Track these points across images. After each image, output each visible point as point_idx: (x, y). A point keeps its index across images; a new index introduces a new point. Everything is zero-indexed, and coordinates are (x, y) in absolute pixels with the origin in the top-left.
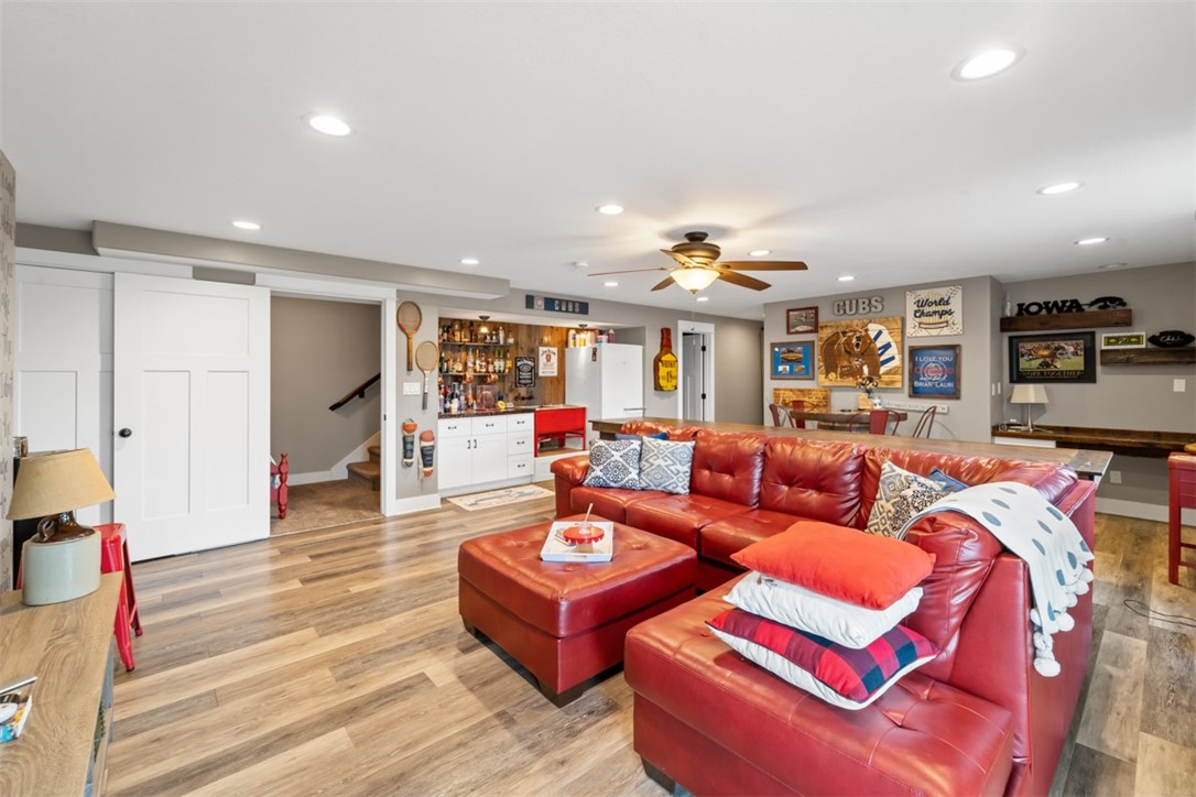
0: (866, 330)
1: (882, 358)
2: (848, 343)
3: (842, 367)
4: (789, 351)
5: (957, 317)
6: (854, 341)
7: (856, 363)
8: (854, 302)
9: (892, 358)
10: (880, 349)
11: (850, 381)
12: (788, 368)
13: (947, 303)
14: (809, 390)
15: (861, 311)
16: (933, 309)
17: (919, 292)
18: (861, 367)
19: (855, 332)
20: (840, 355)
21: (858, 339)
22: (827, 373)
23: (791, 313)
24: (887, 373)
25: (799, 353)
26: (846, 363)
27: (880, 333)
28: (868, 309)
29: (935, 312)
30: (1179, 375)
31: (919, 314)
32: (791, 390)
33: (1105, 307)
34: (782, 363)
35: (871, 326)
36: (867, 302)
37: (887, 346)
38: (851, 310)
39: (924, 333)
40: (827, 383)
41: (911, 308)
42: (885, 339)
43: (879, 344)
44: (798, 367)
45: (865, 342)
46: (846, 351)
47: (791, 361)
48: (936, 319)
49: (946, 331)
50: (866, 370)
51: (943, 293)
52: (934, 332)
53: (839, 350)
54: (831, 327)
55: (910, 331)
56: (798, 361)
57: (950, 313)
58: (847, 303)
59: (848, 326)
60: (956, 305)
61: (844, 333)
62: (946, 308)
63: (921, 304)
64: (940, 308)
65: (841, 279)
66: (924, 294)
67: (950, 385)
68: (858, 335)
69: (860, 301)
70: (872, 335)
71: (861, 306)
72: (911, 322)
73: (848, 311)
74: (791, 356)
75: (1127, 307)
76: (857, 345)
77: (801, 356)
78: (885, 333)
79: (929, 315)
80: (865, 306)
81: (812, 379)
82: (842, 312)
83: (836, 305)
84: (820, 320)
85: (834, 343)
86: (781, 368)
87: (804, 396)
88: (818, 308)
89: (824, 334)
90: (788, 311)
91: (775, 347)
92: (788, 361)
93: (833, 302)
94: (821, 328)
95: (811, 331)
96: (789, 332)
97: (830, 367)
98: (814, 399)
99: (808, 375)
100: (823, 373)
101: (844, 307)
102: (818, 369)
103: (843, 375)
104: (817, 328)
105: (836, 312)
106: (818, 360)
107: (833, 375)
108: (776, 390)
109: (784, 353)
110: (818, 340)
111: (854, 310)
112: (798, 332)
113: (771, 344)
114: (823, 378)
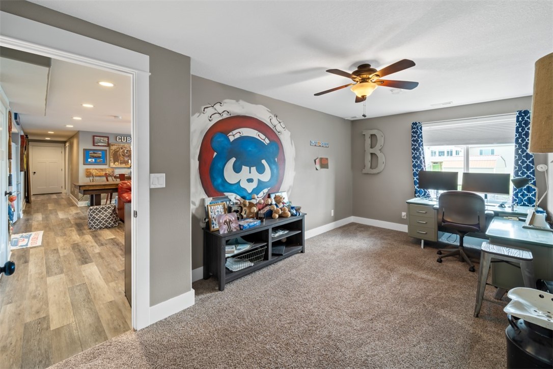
2: (123, 151)
3: (120, 160)
4: (94, 153)
6: (126, 151)
7: (126, 159)
8: (125, 138)
11: (124, 165)
12: (94, 160)
14: (105, 169)
15: (128, 141)
18: (128, 160)
19: (126, 148)
20: (120, 155)
21: (127, 151)
22: (114, 163)
23: (95, 137)
25: (99, 154)
26: (122, 159)
32: (96, 169)
34: (90, 158)
40: (114, 166)
44: (98, 160)
45: (129, 152)
47: (95, 157)
50: (130, 161)
53: (120, 154)
54: (117, 145)
56: (99, 157)
58: (123, 137)
59: (123, 146)
61: (122, 148)
69: (128, 138)
71: (128, 140)
73: (123, 140)
74: (95, 155)
76: (127, 153)
77: (101, 155)
81: (106, 165)
82: (120, 140)
83: (118, 137)
84: (110, 142)
85: (118, 151)
86: (89, 160)
87: (103, 171)
88: (108, 137)
89: (113, 148)
90: (94, 136)
91: (85, 150)
92: (93, 157)
93: (116, 136)
94: (112, 145)
95: (106, 146)
96: (94, 145)
97: (116, 160)
98: (107, 172)
99: (104, 163)
100: (112, 162)
101: (121, 139)
102: (110, 161)
103: (121, 163)
104: (109, 145)
105: (118, 140)
106: (110, 157)
107: (116, 163)
108: (87, 169)
109: (91, 154)
110: (110, 150)
111: (125, 141)
112: (99, 146)
113: (84, 149)
114: (112, 164)
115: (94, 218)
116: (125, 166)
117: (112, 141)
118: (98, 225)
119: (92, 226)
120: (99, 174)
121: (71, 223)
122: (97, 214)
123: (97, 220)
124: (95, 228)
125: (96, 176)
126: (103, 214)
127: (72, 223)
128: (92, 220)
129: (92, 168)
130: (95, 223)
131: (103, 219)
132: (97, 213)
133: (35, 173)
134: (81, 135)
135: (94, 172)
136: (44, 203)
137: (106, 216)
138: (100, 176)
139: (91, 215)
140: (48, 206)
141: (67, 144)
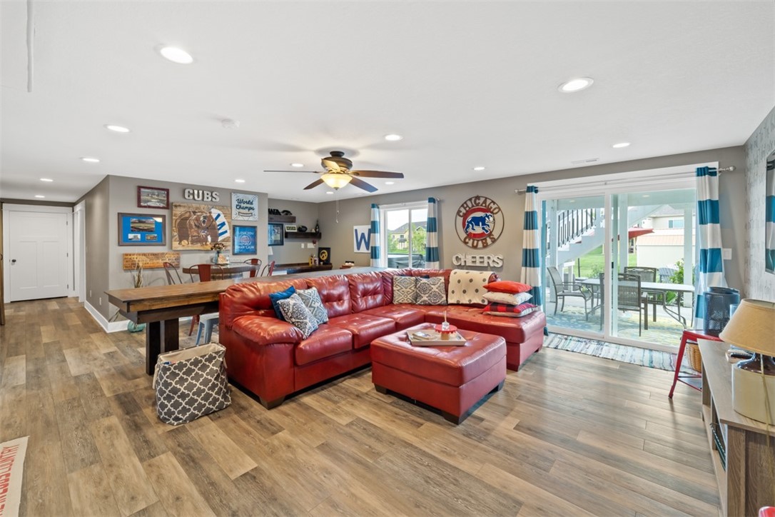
0: (210, 213)
1: (220, 232)
2: (197, 219)
3: (192, 236)
4: (140, 222)
5: (256, 212)
6: (202, 219)
7: (203, 234)
8: (201, 192)
9: (226, 232)
10: (219, 225)
11: (198, 246)
12: (139, 236)
13: (252, 203)
14: (163, 254)
15: (205, 199)
16: (245, 206)
17: (238, 195)
18: (206, 236)
19: (202, 212)
20: (191, 227)
21: (205, 217)
22: (180, 241)
23: (142, 190)
24: (223, 240)
25: (150, 224)
26: (195, 234)
27: (219, 215)
28: (210, 199)
29: (246, 207)
30: (303, 242)
31: (239, 207)
32: (144, 255)
33: (287, 214)
34: (133, 231)
35: (213, 210)
36: (210, 194)
37: (223, 224)
38: (198, 197)
39: (241, 218)
40: (180, 248)
41: (235, 203)
42: (221, 219)
43: (218, 222)
44: (149, 236)
45: (209, 220)
46: (195, 225)
47: (142, 230)
48: (246, 211)
49: (251, 219)
50: (209, 238)
51: (250, 198)
52: (246, 218)
53: (190, 225)
54: (184, 207)
55: (234, 216)
56: (150, 231)
57: (253, 209)
58: (196, 192)
59: (197, 208)
60: (255, 205)
61: (194, 213)
62: (252, 206)
63: (240, 201)
64: (249, 206)
65: (237, 181)
66: (241, 196)
67: (253, 247)
68: (205, 215)
69: (205, 192)
70: (214, 216)
71: (206, 196)
72: (235, 211)
73: (196, 197)
74: (142, 226)
75: (293, 215)
76: (204, 222)
77: (153, 227)
78: (222, 216)
79: (243, 208)
80: (208, 196)
81: (165, 245)
82: (191, 197)
83: (187, 191)
84: (171, 200)
85: (186, 219)
86: (131, 236)
87: (158, 258)
88: (168, 190)
89: (178, 211)
90: (139, 188)
91: (122, 216)
92: (139, 230)
93: (183, 188)
94: (176, 206)
95: (163, 208)
96: (139, 206)
97: (183, 236)
98: (167, 261)
99: (160, 241)
100: (175, 241)
101: (193, 194)
102: (172, 237)
103: (193, 242)
104: (168, 206)
105: (186, 196)
106: (172, 231)
107: (185, 242)
108: (127, 255)
109: (135, 223)
110: (171, 215)
111: (201, 198)
112: (149, 207)
113: (119, 214)
114: (176, 244)
115: (175, 391)
116: (202, 248)
117: (175, 197)
118: (184, 411)
119: (170, 413)
120: (150, 264)
121: (103, 395)
122: (182, 381)
123: (183, 396)
124: (177, 419)
125: (145, 269)
126: (197, 377)
127: (108, 394)
128: (169, 398)
129: (136, 252)
130: (176, 405)
131: (199, 392)
132: (182, 378)
133: (14, 261)
134: (112, 186)
135: (141, 261)
136: (33, 325)
137: (205, 382)
138: (152, 268)
139: (166, 385)
140: (39, 334)
141: (78, 208)
